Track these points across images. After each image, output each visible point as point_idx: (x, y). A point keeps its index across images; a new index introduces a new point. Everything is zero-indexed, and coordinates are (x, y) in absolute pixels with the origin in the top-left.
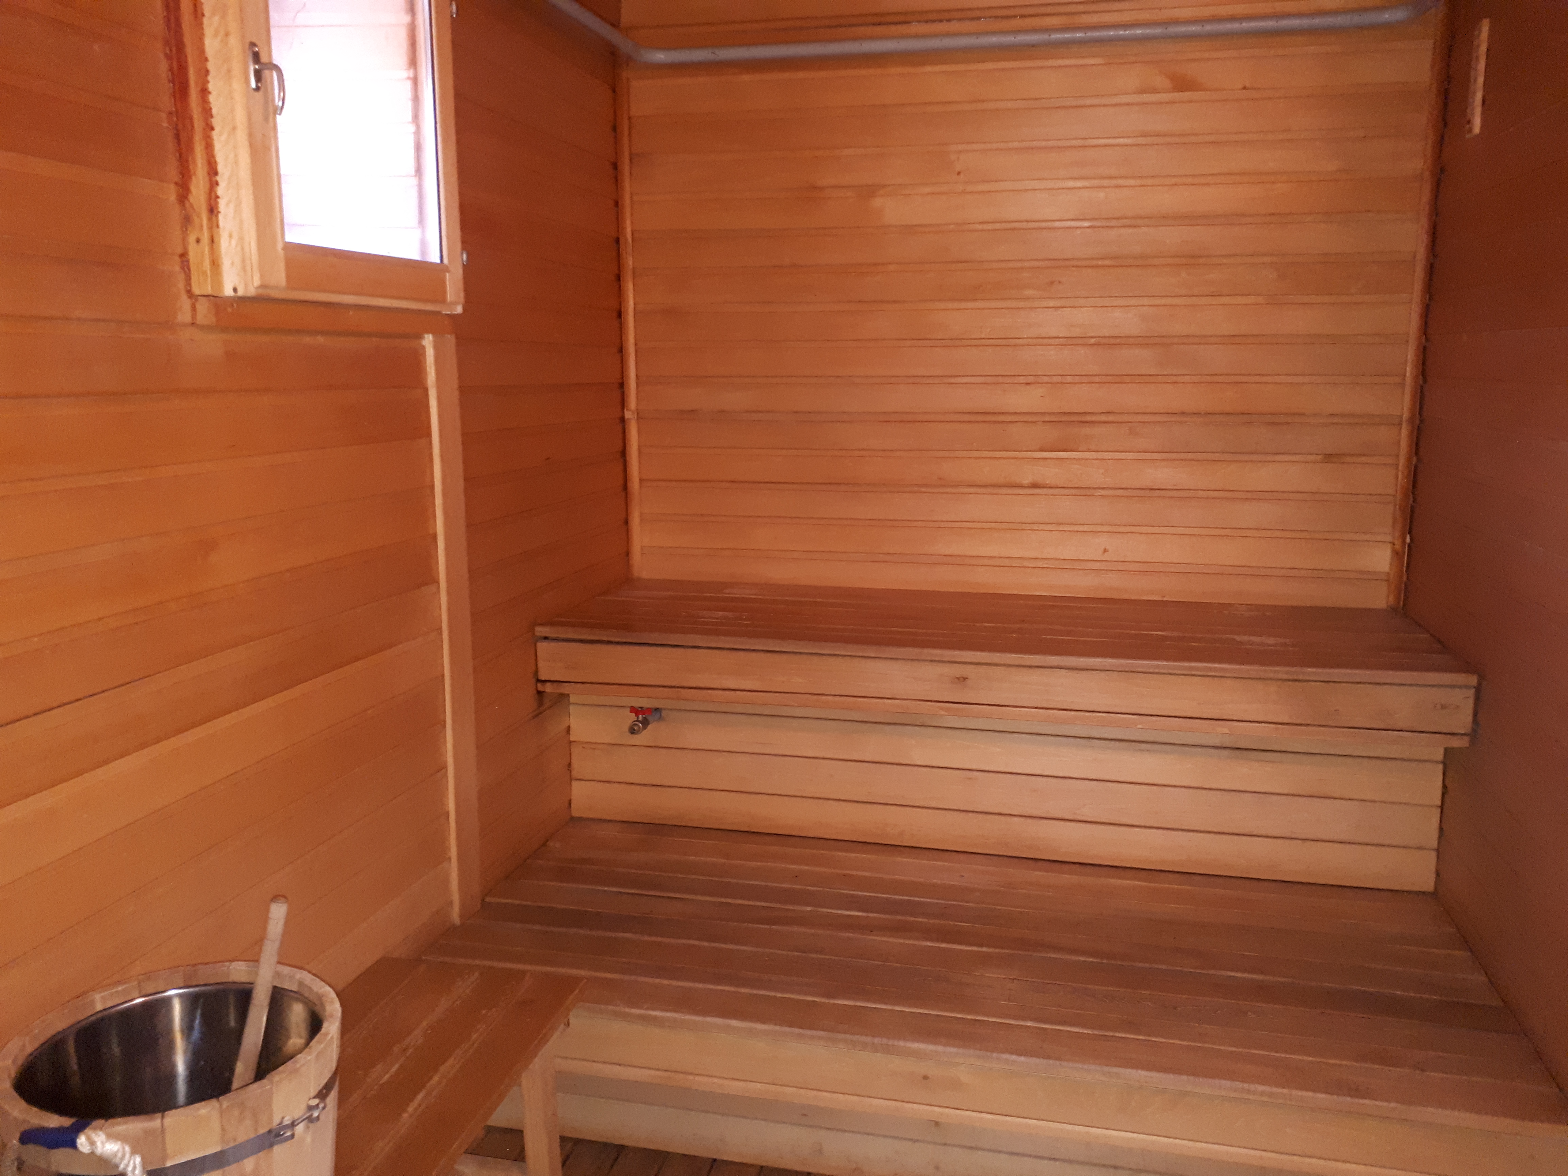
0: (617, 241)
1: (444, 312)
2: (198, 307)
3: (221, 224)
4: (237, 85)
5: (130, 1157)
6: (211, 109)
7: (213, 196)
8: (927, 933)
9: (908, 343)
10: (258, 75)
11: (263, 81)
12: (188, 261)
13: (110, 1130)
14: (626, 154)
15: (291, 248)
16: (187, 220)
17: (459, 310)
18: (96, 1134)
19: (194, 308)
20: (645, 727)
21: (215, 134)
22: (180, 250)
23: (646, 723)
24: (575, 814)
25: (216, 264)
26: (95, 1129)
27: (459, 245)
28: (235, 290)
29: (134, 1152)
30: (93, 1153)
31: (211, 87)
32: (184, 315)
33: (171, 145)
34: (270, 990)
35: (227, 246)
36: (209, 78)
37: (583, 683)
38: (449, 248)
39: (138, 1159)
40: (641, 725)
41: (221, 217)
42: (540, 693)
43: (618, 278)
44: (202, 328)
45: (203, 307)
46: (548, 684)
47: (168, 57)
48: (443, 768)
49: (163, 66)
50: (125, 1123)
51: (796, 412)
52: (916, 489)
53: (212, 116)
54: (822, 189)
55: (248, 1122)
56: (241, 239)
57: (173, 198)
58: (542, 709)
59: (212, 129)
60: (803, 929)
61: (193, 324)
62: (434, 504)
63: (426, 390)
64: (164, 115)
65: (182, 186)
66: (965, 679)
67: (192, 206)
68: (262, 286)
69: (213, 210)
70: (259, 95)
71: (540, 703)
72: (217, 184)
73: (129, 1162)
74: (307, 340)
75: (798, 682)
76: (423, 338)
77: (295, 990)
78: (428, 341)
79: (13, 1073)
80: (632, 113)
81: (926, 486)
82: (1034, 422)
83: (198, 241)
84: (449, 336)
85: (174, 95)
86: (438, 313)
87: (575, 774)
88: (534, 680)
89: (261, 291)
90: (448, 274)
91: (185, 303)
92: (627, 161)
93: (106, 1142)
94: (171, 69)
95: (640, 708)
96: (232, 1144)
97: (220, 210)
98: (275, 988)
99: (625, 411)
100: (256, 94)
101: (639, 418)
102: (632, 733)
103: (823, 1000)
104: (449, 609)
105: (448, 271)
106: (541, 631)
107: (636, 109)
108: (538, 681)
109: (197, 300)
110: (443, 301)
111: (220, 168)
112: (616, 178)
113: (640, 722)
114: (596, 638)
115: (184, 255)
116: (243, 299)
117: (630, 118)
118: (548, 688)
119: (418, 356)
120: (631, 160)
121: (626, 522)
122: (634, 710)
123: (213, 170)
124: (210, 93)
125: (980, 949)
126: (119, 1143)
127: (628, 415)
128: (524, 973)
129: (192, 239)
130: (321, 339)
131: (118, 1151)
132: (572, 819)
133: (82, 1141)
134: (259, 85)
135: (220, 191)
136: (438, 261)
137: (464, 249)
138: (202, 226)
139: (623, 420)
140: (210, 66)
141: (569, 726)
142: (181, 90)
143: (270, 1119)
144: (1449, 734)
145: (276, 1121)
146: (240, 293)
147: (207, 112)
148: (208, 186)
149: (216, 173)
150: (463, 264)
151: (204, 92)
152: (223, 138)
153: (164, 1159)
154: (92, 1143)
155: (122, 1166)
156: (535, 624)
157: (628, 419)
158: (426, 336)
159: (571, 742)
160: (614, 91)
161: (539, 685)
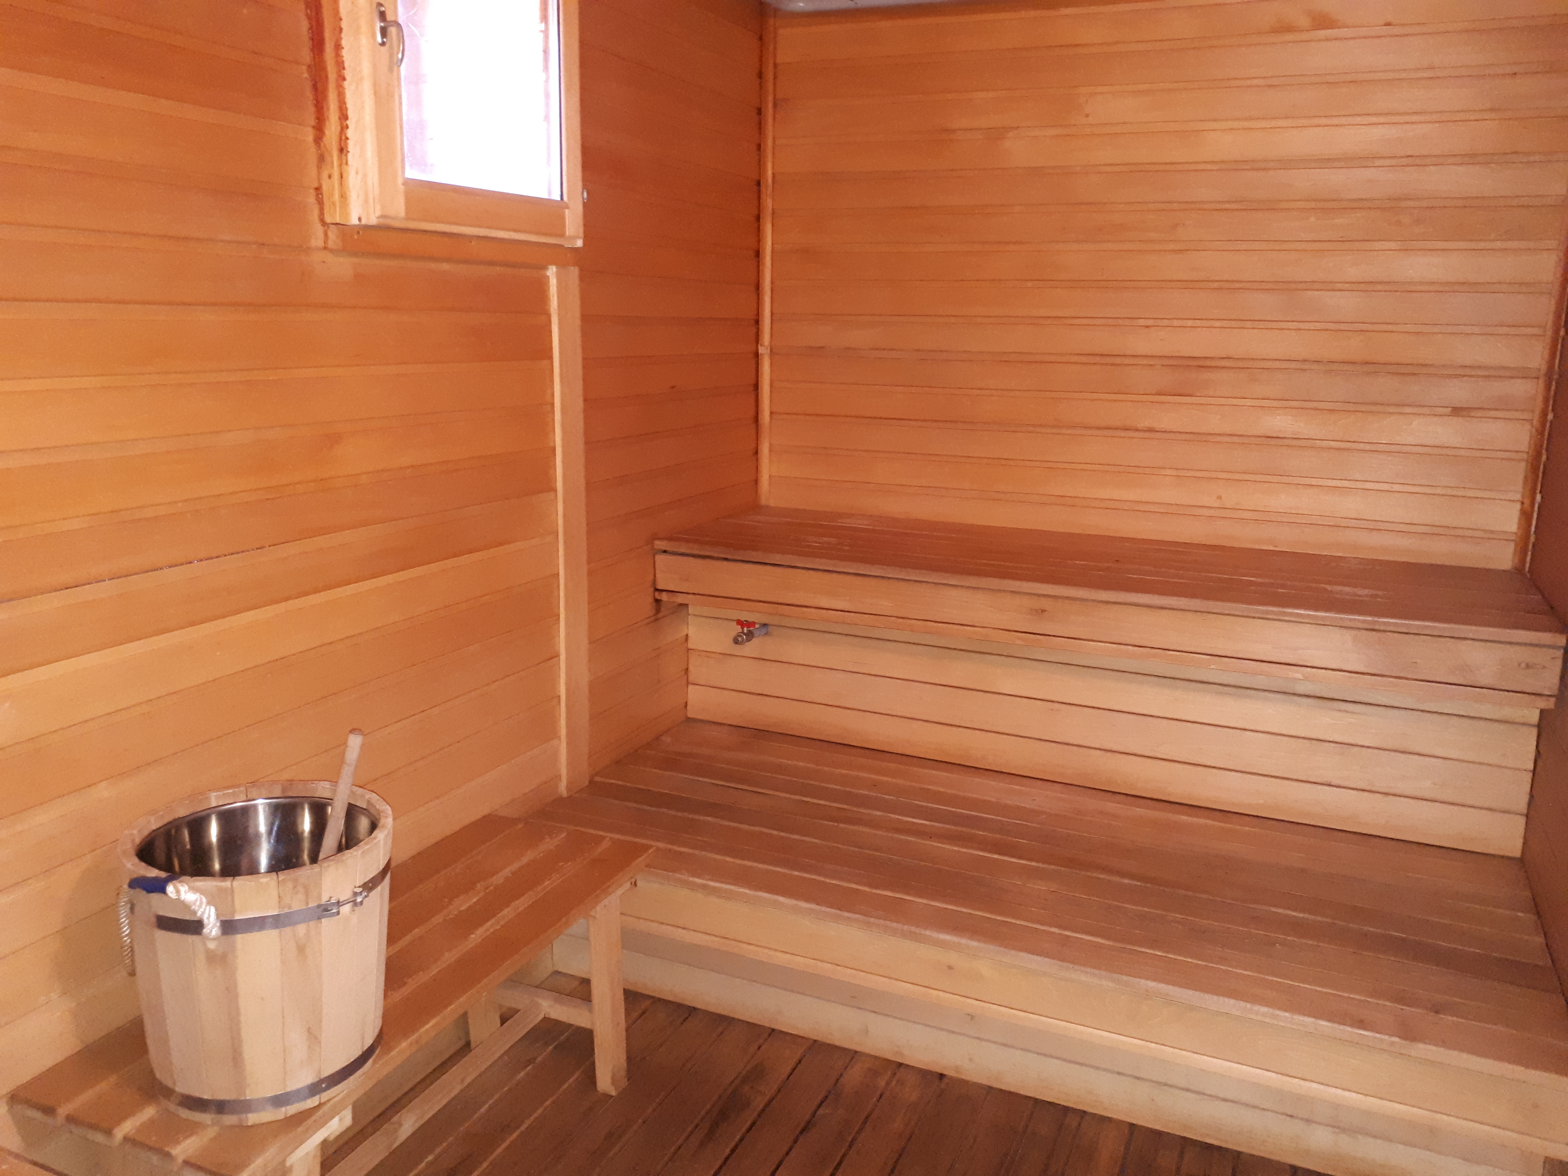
0: (759, 184)
1: (566, 246)
2: (330, 234)
3: (350, 162)
4: (364, 41)
5: (206, 907)
6: (343, 62)
7: (344, 138)
8: (984, 845)
9: (1030, 284)
10: (384, 32)
11: (388, 37)
12: (322, 194)
13: (192, 884)
14: (770, 98)
15: (408, 182)
16: (321, 159)
17: (579, 243)
18: (182, 886)
19: (326, 234)
20: (748, 640)
21: (346, 84)
22: (316, 185)
23: (750, 635)
24: (690, 714)
25: (344, 196)
26: (181, 882)
27: (579, 184)
28: (360, 219)
29: (209, 903)
30: (178, 899)
31: (344, 43)
32: (317, 241)
33: (309, 94)
34: (346, 805)
35: (353, 180)
36: (343, 35)
37: (694, 594)
38: (569, 187)
39: (213, 909)
40: (745, 637)
41: (350, 156)
42: (657, 601)
43: (758, 218)
44: (331, 251)
45: (333, 234)
46: (664, 593)
47: (309, 18)
48: (556, 657)
49: (305, 25)
50: (205, 880)
51: (918, 350)
52: (1032, 429)
53: (344, 69)
54: (954, 131)
55: (301, 896)
56: (365, 176)
57: (310, 138)
58: (660, 615)
59: (344, 79)
60: (864, 829)
61: (325, 248)
62: (553, 420)
63: (549, 316)
64: (304, 68)
65: (318, 130)
66: (1043, 611)
67: (325, 146)
68: (382, 216)
69: (343, 150)
70: (383, 49)
71: (658, 611)
72: (347, 127)
73: (205, 909)
74: (433, 266)
75: (885, 605)
76: (547, 269)
77: (364, 807)
78: (552, 272)
79: (138, 841)
80: (779, 61)
81: (1041, 426)
82: (1151, 365)
83: (330, 177)
84: (572, 268)
85: (312, 50)
86: (562, 246)
87: (691, 679)
88: (652, 589)
89: (382, 220)
90: (567, 211)
91: (319, 230)
92: (770, 105)
93: (188, 891)
94: (311, 28)
95: (745, 621)
96: (286, 910)
97: (349, 150)
98: (350, 804)
99: (759, 345)
100: (382, 48)
101: (772, 353)
102: (736, 643)
103: (867, 889)
104: (565, 515)
105: (568, 207)
106: (660, 544)
107: (783, 57)
108: (656, 590)
109: (328, 227)
110: (562, 235)
111: (350, 113)
112: (760, 123)
113: (745, 634)
114: (707, 553)
115: (318, 189)
116: (367, 228)
117: (775, 65)
118: (664, 597)
119: (541, 287)
120: (775, 105)
121: (756, 453)
122: (739, 622)
123: (344, 116)
124: (343, 48)
125: (1028, 863)
126: (198, 894)
127: (761, 350)
128: (604, 838)
129: (325, 175)
130: (445, 266)
131: (196, 900)
132: (689, 720)
133: (170, 889)
134: (385, 40)
135: (350, 133)
136: (559, 199)
137: (585, 187)
138: (333, 163)
139: (757, 355)
140: (344, 24)
141: (687, 635)
142: (317, 44)
143: (320, 897)
144: (1534, 694)
145: (324, 899)
146: (364, 222)
147: (340, 65)
148: (339, 128)
149: (346, 118)
150: (584, 201)
151: (338, 47)
152: (353, 87)
153: (233, 915)
154: (178, 892)
155: (199, 914)
156: (655, 537)
157: (761, 354)
158: (550, 267)
159: (688, 650)
160: (761, 38)
161: (657, 594)
